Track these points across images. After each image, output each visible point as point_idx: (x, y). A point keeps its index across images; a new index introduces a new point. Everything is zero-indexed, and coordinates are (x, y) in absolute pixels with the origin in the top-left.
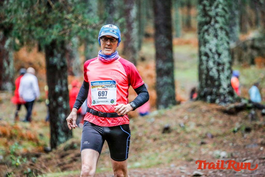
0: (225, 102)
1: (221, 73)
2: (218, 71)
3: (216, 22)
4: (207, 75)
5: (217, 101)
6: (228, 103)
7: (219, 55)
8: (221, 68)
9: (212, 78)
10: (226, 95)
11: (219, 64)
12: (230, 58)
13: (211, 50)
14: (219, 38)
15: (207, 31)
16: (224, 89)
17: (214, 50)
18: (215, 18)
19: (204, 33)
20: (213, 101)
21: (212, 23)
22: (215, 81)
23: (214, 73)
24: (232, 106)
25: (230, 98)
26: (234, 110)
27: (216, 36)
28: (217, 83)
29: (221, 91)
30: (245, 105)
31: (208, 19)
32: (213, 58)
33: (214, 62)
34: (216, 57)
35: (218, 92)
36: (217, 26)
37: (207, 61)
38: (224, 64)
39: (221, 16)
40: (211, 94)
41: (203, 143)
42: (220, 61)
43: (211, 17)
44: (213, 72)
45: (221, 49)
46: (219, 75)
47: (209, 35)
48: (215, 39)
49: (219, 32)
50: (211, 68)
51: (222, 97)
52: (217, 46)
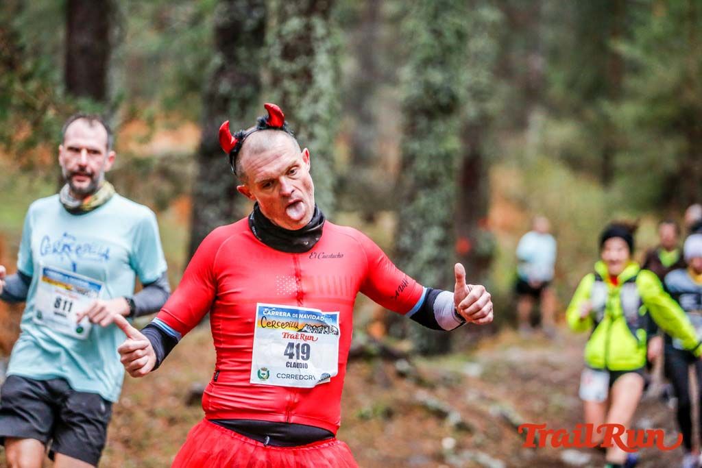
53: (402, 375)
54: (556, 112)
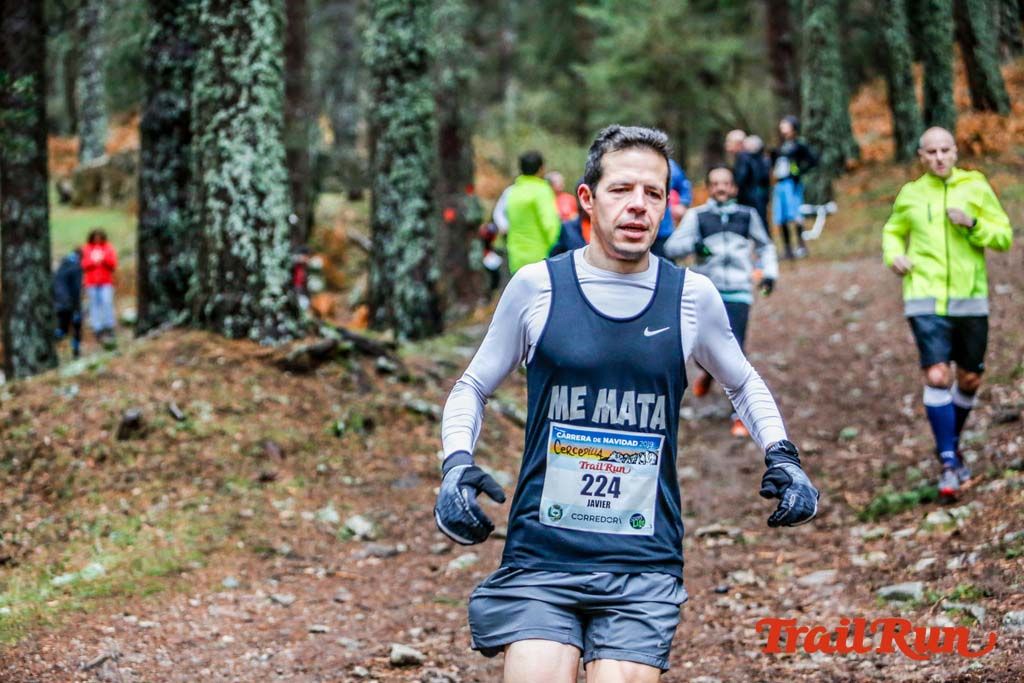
0: (277, 335)
1: (265, 251)
2: (256, 242)
3: (254, 100)
4: (224, 254)
5: (254, 333)
6: (286, 340)
7: (261, 196)
8: (264, 235)
9: (238, 264)
10: (280, 316)
11: (259, 224)
12: (289, 206)
13: (235, 181)
14: (261, 148)
15: (225, 124)
16: (274, 296)
17: (245, 183)
18: (250, 88)
19: (216, 131)
20: (241, 333)
21: (242, 103)
22: (249, 272)
23: (244, 248)
24: (300, 346)
25: (291, 325)
26: (306, 358)
27: (253, 142)
28: (252, 279)
29: (266, 302)
30: (335, 344)
31: (230, 91)
32: (243, 203)
33: (245, 219)
34: (252, 201)
35: (255, 307)
36: (256, 111)
37: (225, 214)
38: (273, 224)
39: (268, 84)
40: (235, 310)
41: (266, 479)
42: (265, 217)
43: (238, 88)
44: (242, 247)
45: (266, 180)
46: (259, 258)
47: (229, 137)
48: (248, 149)
49: (261, 131)
50: (238, 236)
51: (268, 321)
52: (254, 169)
53: (383, 372)
54: (531, 82)
